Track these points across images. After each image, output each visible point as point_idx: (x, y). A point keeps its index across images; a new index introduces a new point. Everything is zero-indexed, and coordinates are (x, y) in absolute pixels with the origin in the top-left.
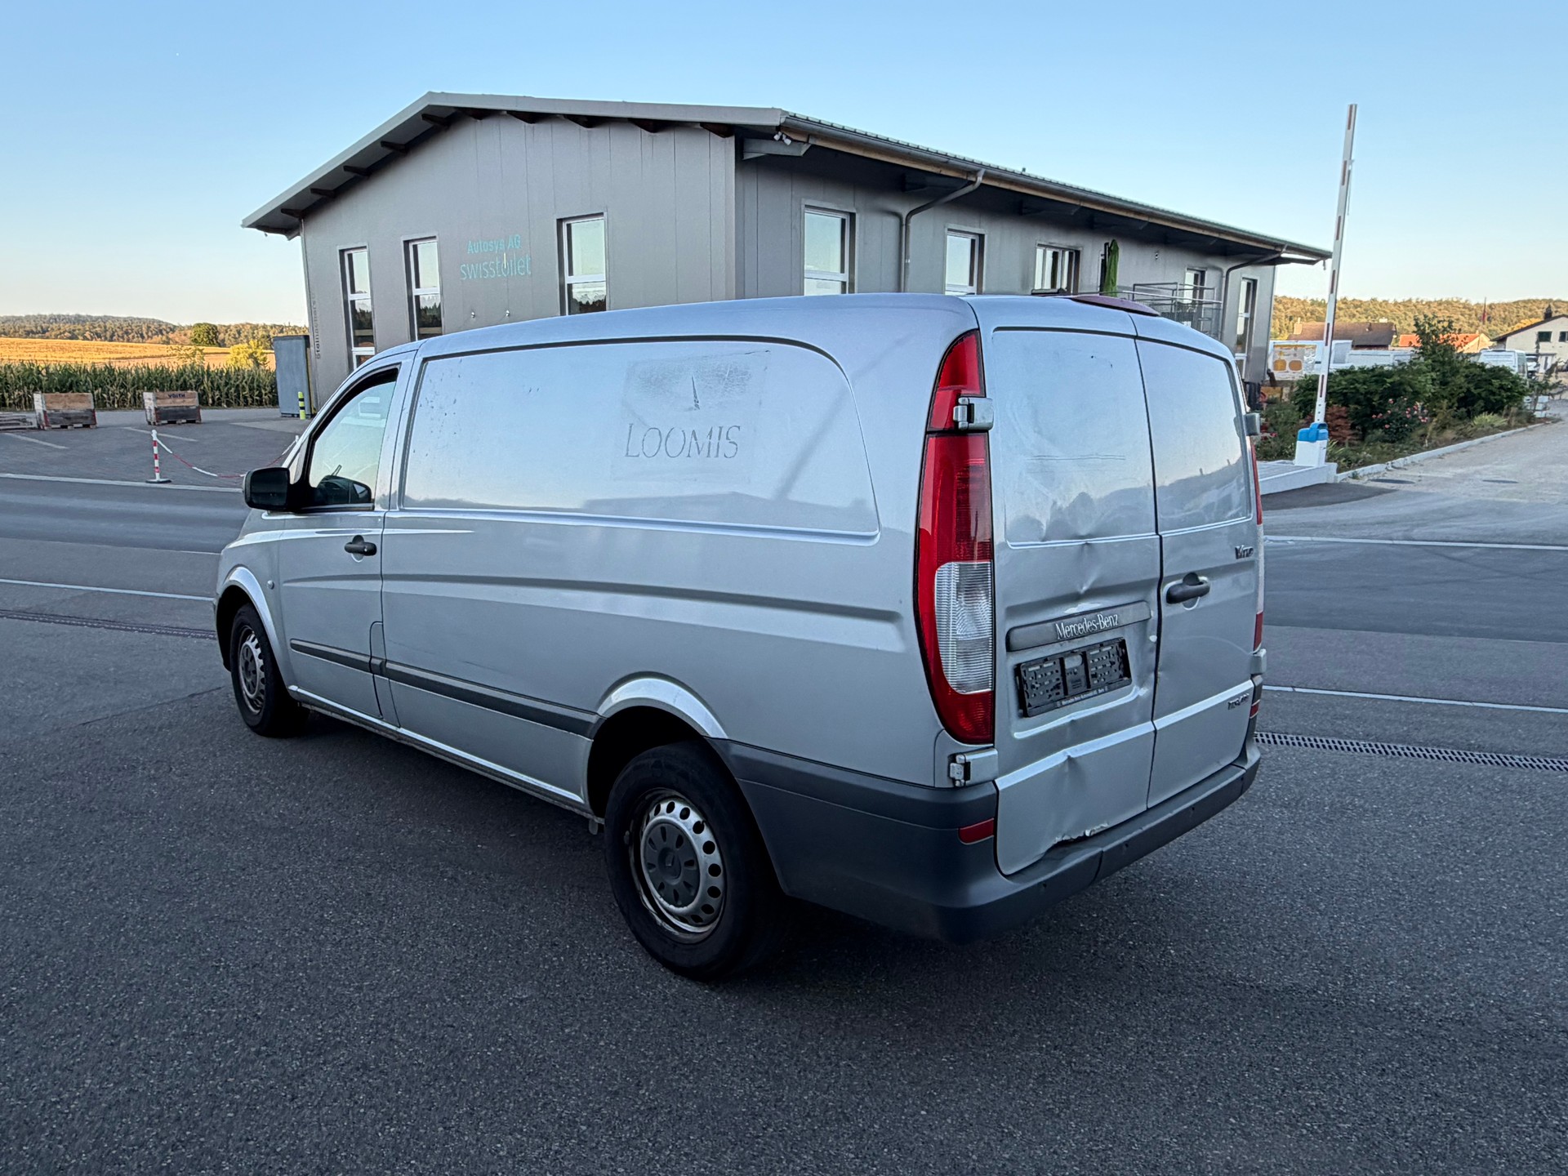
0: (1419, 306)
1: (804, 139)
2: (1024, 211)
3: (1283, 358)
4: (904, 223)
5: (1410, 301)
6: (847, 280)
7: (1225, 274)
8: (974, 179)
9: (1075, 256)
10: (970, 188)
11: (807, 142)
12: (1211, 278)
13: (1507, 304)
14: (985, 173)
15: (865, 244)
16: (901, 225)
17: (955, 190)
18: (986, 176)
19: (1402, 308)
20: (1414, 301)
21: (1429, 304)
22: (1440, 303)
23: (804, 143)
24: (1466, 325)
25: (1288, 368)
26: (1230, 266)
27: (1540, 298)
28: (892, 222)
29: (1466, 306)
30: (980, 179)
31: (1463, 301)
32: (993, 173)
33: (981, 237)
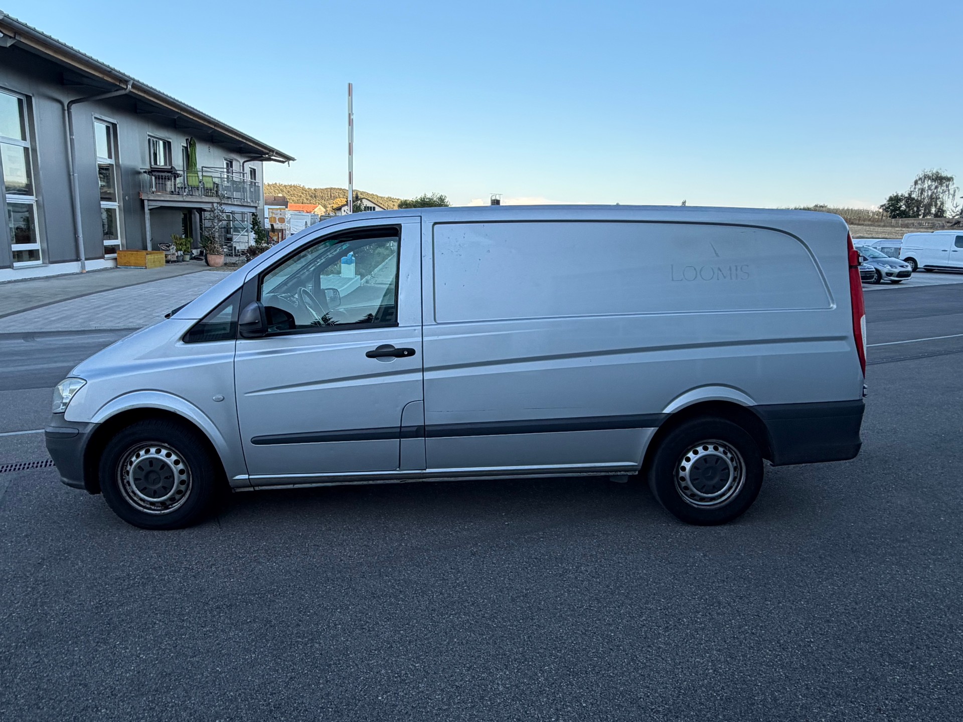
0: (281, 187)
1: (12, 35)
2: (138, 111)
3: (274, 216)
4: (66, 108)
5: (276, 184)
6: (29, 146)
7: (241, 165)
8: (125, 87)
9: (168, 145)
10: (123, 92)
11: (14, 38)
12: (236, 166)
13: (322, 190)
14: (133, 83)
15: (41, 120)
16: (63, 110)
17: (110, 91)
18: (134, 86)
19: (272, 188)
20: (278, 184)
21: (285, 186)
22: (291, 187)
23: (10, 37)
24: (305, 199)
25: (277, 222)
26: (246, 160)
27: (337, 187)
28: (57, 106)
29: (303, 189)
30: (130, 87)
31: (302, 186)
32: (137, 86)
33: (114, 125)
